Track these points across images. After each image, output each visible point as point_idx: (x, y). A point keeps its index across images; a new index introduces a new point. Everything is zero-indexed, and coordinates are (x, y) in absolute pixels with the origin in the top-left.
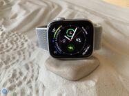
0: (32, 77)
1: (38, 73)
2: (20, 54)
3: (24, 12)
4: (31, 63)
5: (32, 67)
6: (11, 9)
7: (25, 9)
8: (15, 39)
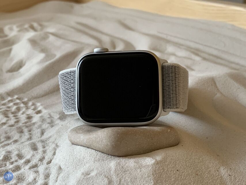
0: (41, 160)
1: (54, 154)
2: (22, 132)
3: (42, 56)
4: (42, 141)
5: (44, 147)
6: (10, 50)
7: (43, 50)
8: (14, 108)
